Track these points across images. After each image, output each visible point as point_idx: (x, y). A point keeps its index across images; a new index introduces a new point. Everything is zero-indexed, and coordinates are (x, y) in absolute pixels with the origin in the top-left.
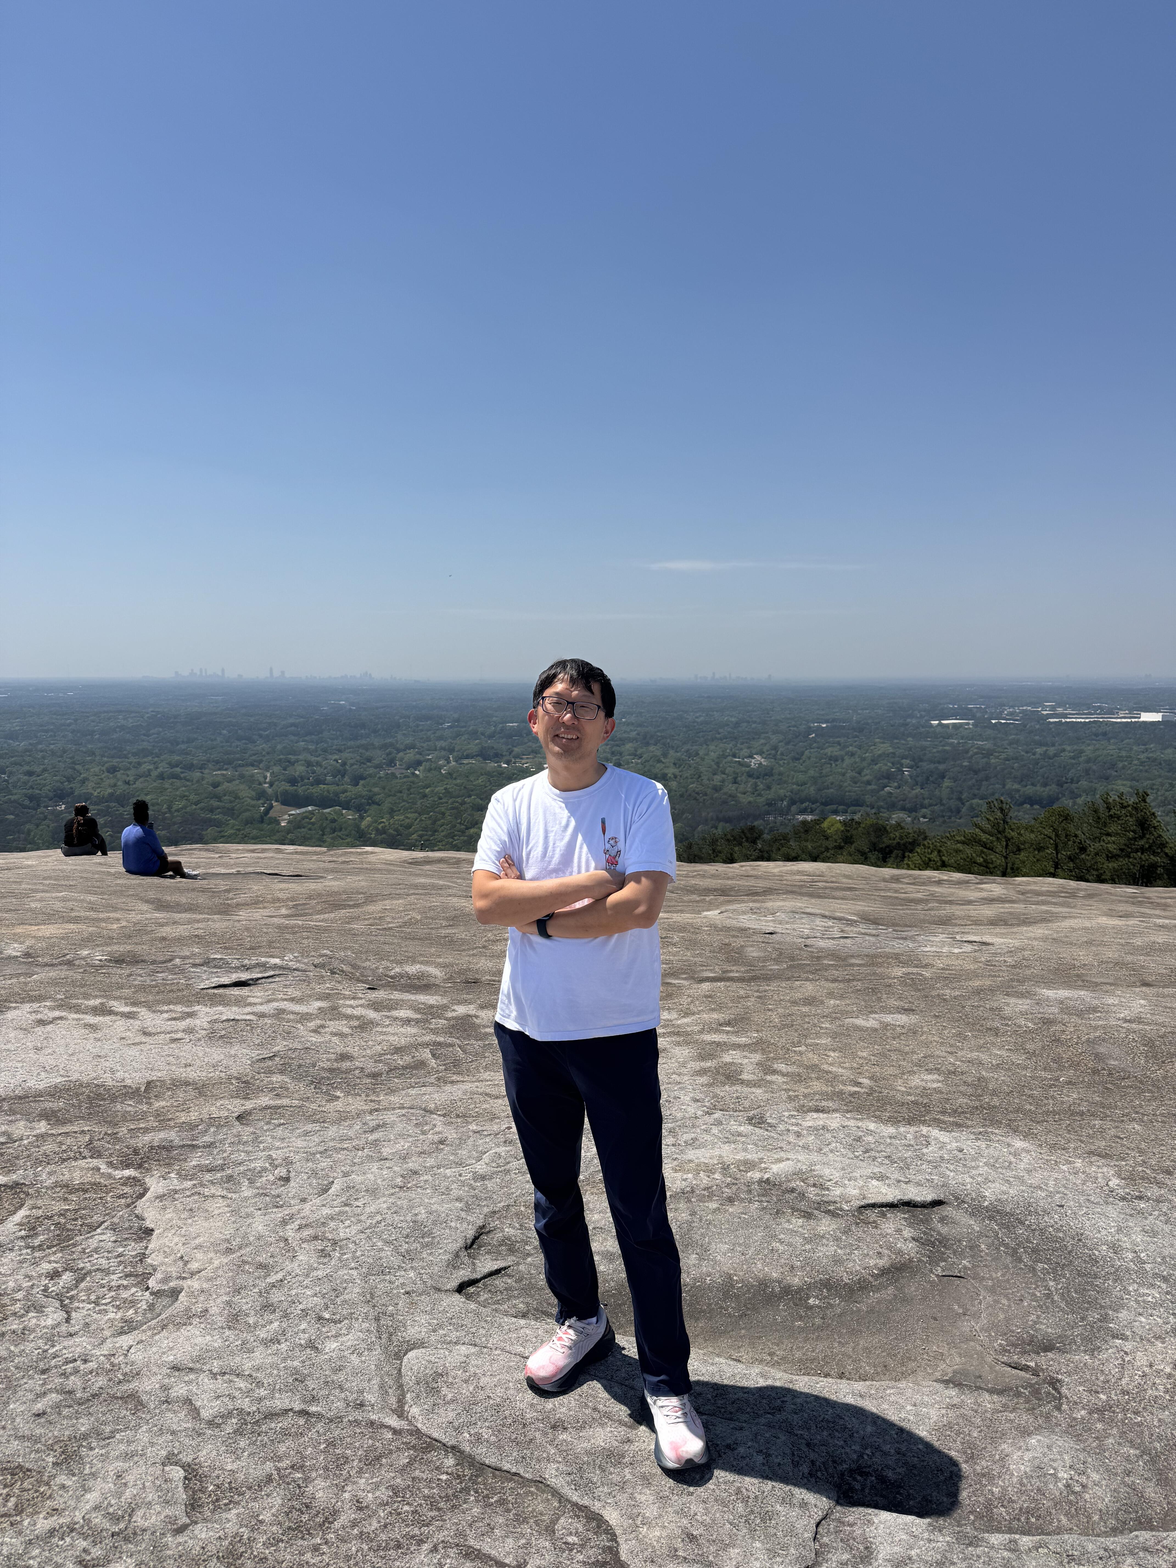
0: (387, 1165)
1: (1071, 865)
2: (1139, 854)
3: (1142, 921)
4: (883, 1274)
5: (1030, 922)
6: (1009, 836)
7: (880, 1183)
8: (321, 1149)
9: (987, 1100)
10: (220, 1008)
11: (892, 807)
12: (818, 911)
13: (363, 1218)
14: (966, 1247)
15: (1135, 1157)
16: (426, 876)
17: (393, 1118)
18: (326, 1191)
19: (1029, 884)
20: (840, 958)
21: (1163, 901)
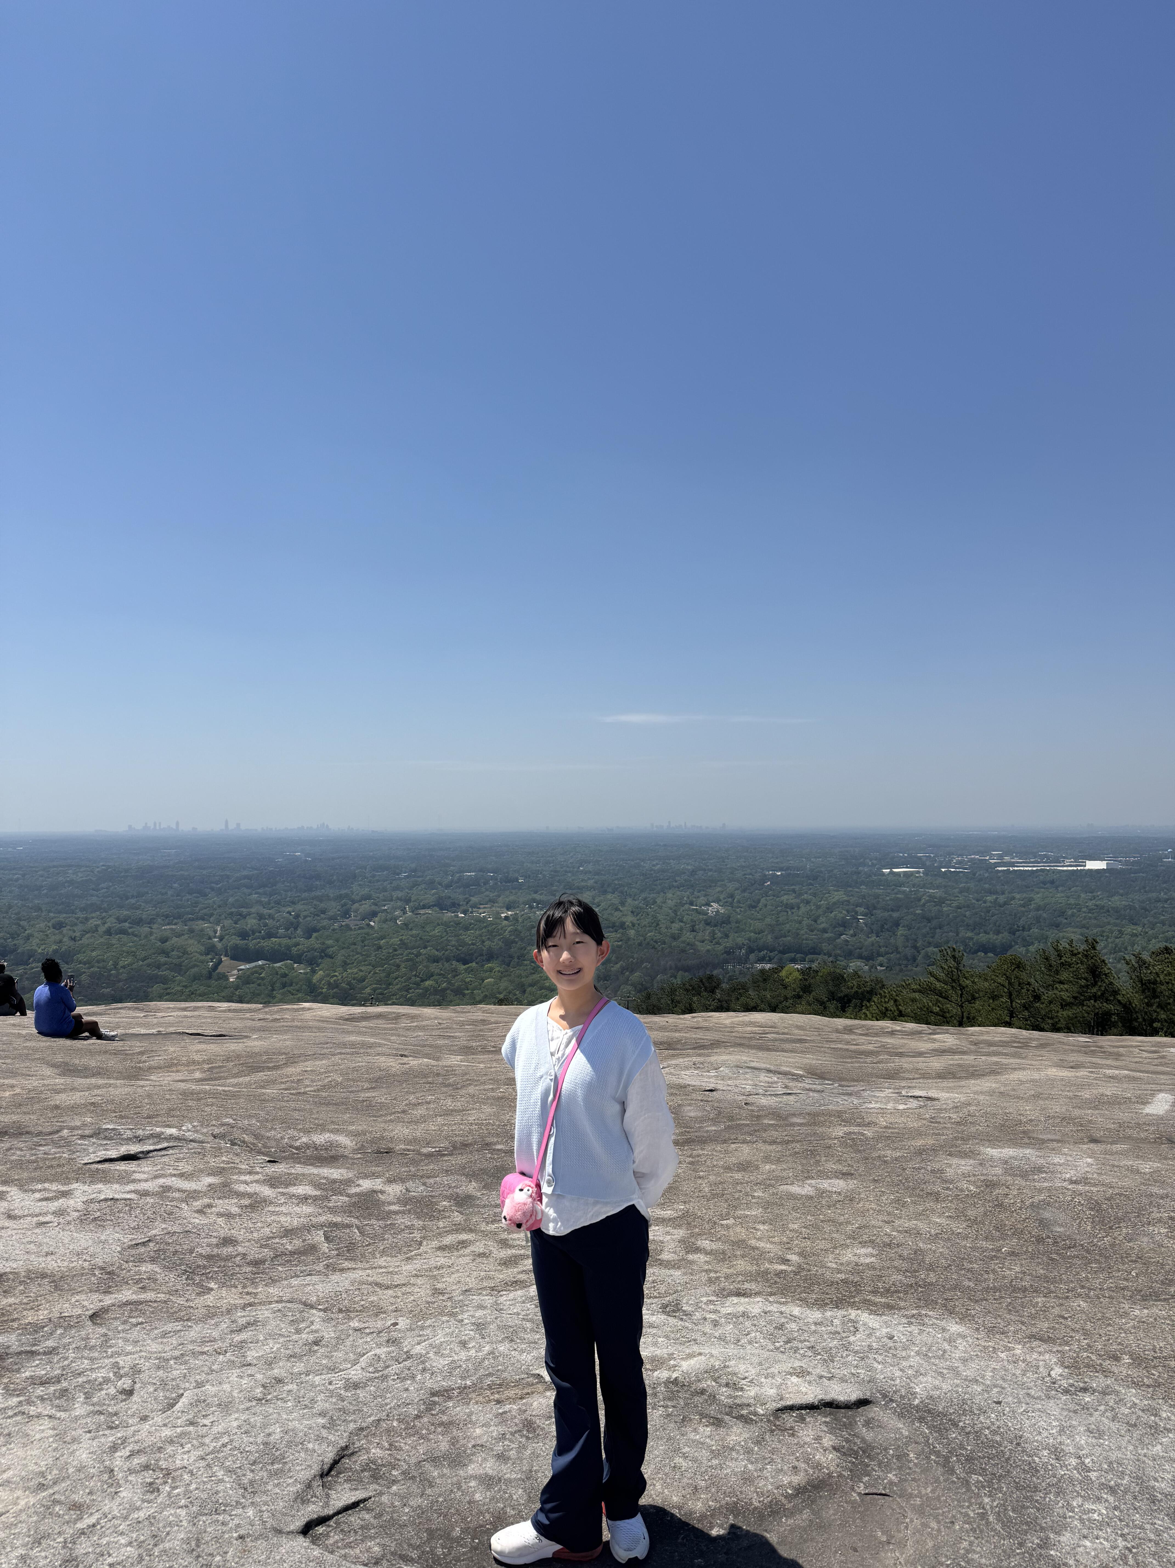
0: (249, 1372)
1: (1026, 1013)
2: (1092, 1001)
3: (1092, 1072)
4: (797, 1494)
5: (978, 1075)
6: (964, 984)
7: (800, 1380)
8: (177, 1353)
9: (923, 1276)
10: (100, 1186)
11: (849, 955)
12: (763, 1066)
13: (207, 1440)
14: (893, 1456)
15: (1079, 1341)
16: (359, 1033)
17: (267, 1314)
18: (172, 1405)
19: (982, 1034)
20: (781, 1117)
21: (1116, 1050)
